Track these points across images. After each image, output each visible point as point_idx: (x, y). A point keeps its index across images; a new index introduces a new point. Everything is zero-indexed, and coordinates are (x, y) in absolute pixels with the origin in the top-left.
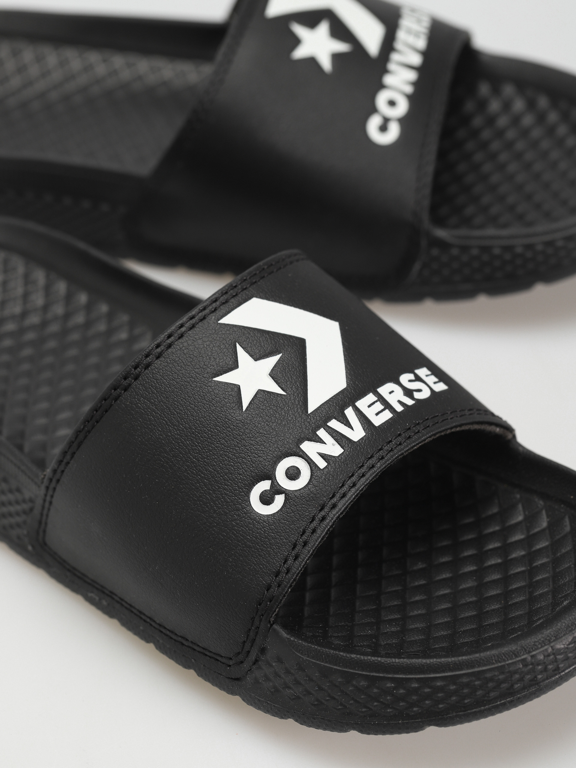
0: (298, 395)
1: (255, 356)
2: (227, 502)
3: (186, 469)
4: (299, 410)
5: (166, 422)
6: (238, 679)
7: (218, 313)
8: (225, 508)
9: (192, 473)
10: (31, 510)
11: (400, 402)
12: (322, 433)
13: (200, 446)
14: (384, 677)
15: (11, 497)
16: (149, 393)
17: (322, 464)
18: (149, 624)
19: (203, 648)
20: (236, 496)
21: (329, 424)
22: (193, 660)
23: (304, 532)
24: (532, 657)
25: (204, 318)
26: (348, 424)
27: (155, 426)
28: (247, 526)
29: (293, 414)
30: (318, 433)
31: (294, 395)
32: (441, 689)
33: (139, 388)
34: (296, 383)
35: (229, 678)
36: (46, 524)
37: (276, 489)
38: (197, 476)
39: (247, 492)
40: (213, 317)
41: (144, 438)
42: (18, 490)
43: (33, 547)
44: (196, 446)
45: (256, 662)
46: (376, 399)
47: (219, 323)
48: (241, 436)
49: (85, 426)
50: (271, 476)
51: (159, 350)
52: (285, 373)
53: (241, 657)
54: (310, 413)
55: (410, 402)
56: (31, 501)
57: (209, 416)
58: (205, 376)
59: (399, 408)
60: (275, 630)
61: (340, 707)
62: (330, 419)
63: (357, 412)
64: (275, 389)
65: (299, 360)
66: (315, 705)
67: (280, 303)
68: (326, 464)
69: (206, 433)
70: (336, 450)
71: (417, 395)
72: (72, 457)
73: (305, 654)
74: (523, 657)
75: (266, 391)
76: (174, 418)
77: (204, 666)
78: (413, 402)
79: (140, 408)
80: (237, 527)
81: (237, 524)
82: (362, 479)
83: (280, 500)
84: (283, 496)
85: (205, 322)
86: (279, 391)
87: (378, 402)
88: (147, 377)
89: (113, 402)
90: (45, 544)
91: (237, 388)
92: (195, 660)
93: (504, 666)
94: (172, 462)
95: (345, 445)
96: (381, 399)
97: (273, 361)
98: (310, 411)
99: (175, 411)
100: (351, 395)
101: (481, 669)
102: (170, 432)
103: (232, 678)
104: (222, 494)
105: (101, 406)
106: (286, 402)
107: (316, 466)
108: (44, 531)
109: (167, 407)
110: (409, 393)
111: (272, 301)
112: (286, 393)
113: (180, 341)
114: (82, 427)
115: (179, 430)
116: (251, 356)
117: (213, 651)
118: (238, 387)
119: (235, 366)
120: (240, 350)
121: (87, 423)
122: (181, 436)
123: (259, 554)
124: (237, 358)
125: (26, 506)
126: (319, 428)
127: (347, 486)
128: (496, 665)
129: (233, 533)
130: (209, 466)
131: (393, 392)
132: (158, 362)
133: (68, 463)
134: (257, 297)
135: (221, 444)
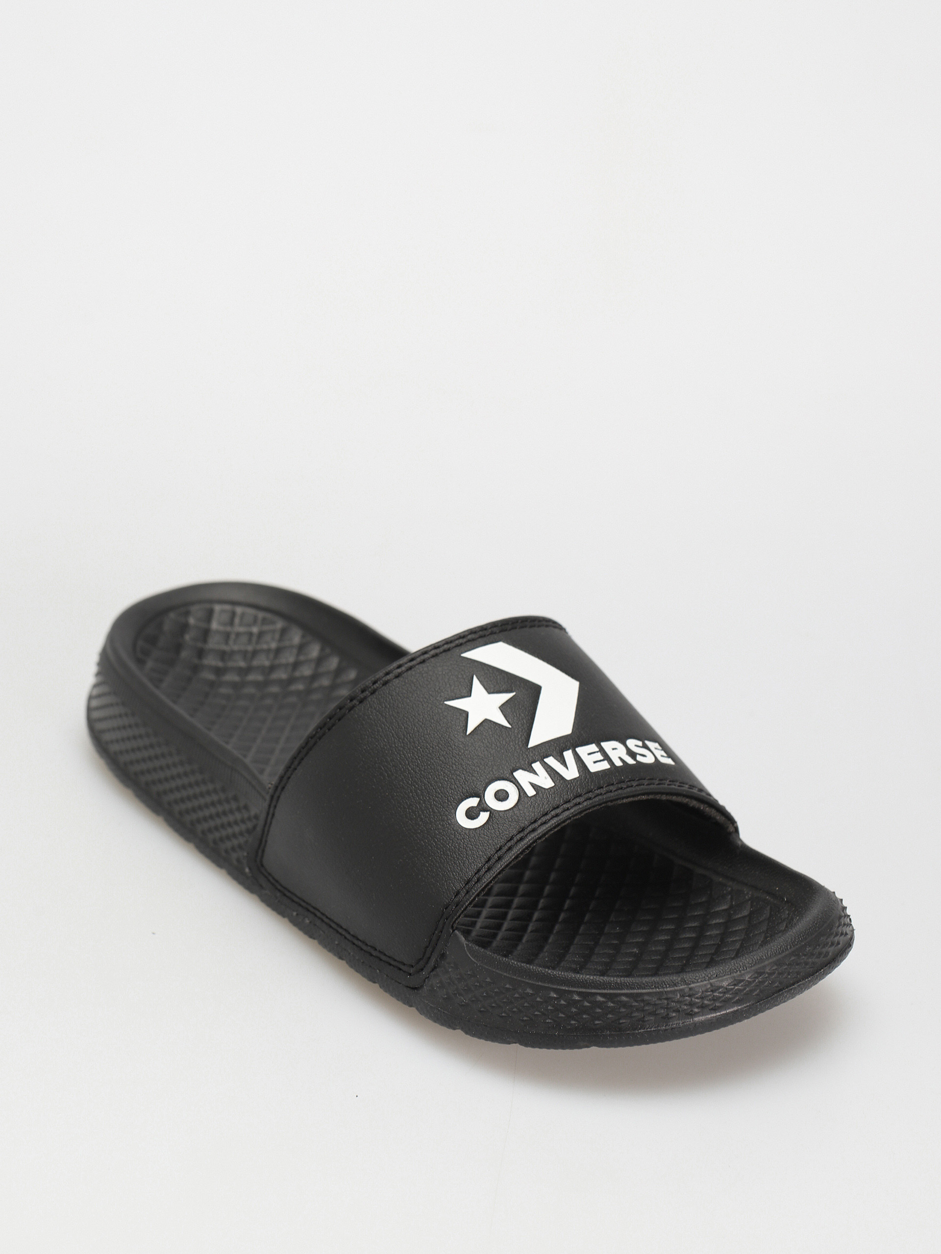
0: (522, 730)
1: (489, 690)
2: (434, 812)
3: (402, 779)
4: (520, 743)
5: (393, 735)
6: (416, 988)
7: (463, 648)
8: (432, 818)
9: (408, 783)
10: (255, 827)
11: (620, 759)
12: (537, 766)
13: (419, 760)
14: (548, 987)
15: (238, 816)
16: (382, 707)
17: (531, 792)
18: (343, 937)
19: (389, 957)
20: (444, 808)
21: (545, 760)
22: (378, 971)
23: (500, 848)
24: (691, 989)
25: (449, 650)
26: (564, 763)
27: (381, 737)
28: (449, 836)
29: (513, 745)
30: (534, 765)
31: (518, 729)
32: (600, 1005)
33: (374, 702)
34: (522, 719)
35: (407, 987)
36: (266, 841)
37: (483, 807)
38: (411, 786)
39: (455, 807)
40: (457, 650)
41: (369, 747)
42: (246, 807)
43: (250, 869)
44: (416, 759)
45: (434, 968)
46: (598, 750)
47: (462, 657)
48: (461, 756)
49: (317, 732)
50: (480, 795)
51: (399, 670)
52: (515, 709)
53: (422, 963)
54: (531, 748)
55: (630, 761)
56: (256, 817)
57: (434, 734)
58: (438, 698)
59: (618, 763)
60: (456, 935)
61: (503, 1015)
62: (547, 757)
63: (575, 756)
64: (502, 721)
65: (530, 701)
66: (481, 1011)
67: (526, 652)
68: (535, 793)
69: (427, 749)
70: (547, 782)
71: (639, 758)
72: (299, 763)
73: (480, 960)
74: (681, 987)
75: (492, 721)
76: (401, 731)
77: (387, 975)
78: (634, 762)
79: (371, 719)
80: (439, 836)
81: (440, 833)
82: (566, 812)
83: (484, 817)
84: (489, 813)
85: (449, 653)
86: (505, 723)
87: (599, 753)
88: (384, 693)
89: (347, 711)
90: (262, 865)
91: (465, 714)
92: (380, 971)
93: (662, 992)
94: (391, 771)
95: (556, 781)
96: (602, 751)
97: (505, 697)
98: (529, 746)
99: (403, 725)
100: (573, 741)
101: (640, 991)
102: (395, 743)
103: (410, 987)
104: (431, 805)
105: (335, 714)
106: (509, 734)
107: (525, 793)
108: (263, 851)
109: (396, 721)
110: (632, 755)
111: (519, 648)
112: (511, 725)
113: (421, 665)
114: (314, 733)
115: (403, 743)
116: (486, 689)
117: (398, 959)
118: (467, 714)
119: (469, 694)
120: (476, 681)
121: (319, 730)
122: (404, 749)
123: (454, 862)
124: (471, 688)
125: (250, 825)
126: (535, 762)
127: (550, 815)
128: (654, 990)
129: (434, 841)
130: (424, 778)
131: (616, 749)
132: (397, 681)
133: (295, 769)
134: (504, 642)
135: (440, 760)
